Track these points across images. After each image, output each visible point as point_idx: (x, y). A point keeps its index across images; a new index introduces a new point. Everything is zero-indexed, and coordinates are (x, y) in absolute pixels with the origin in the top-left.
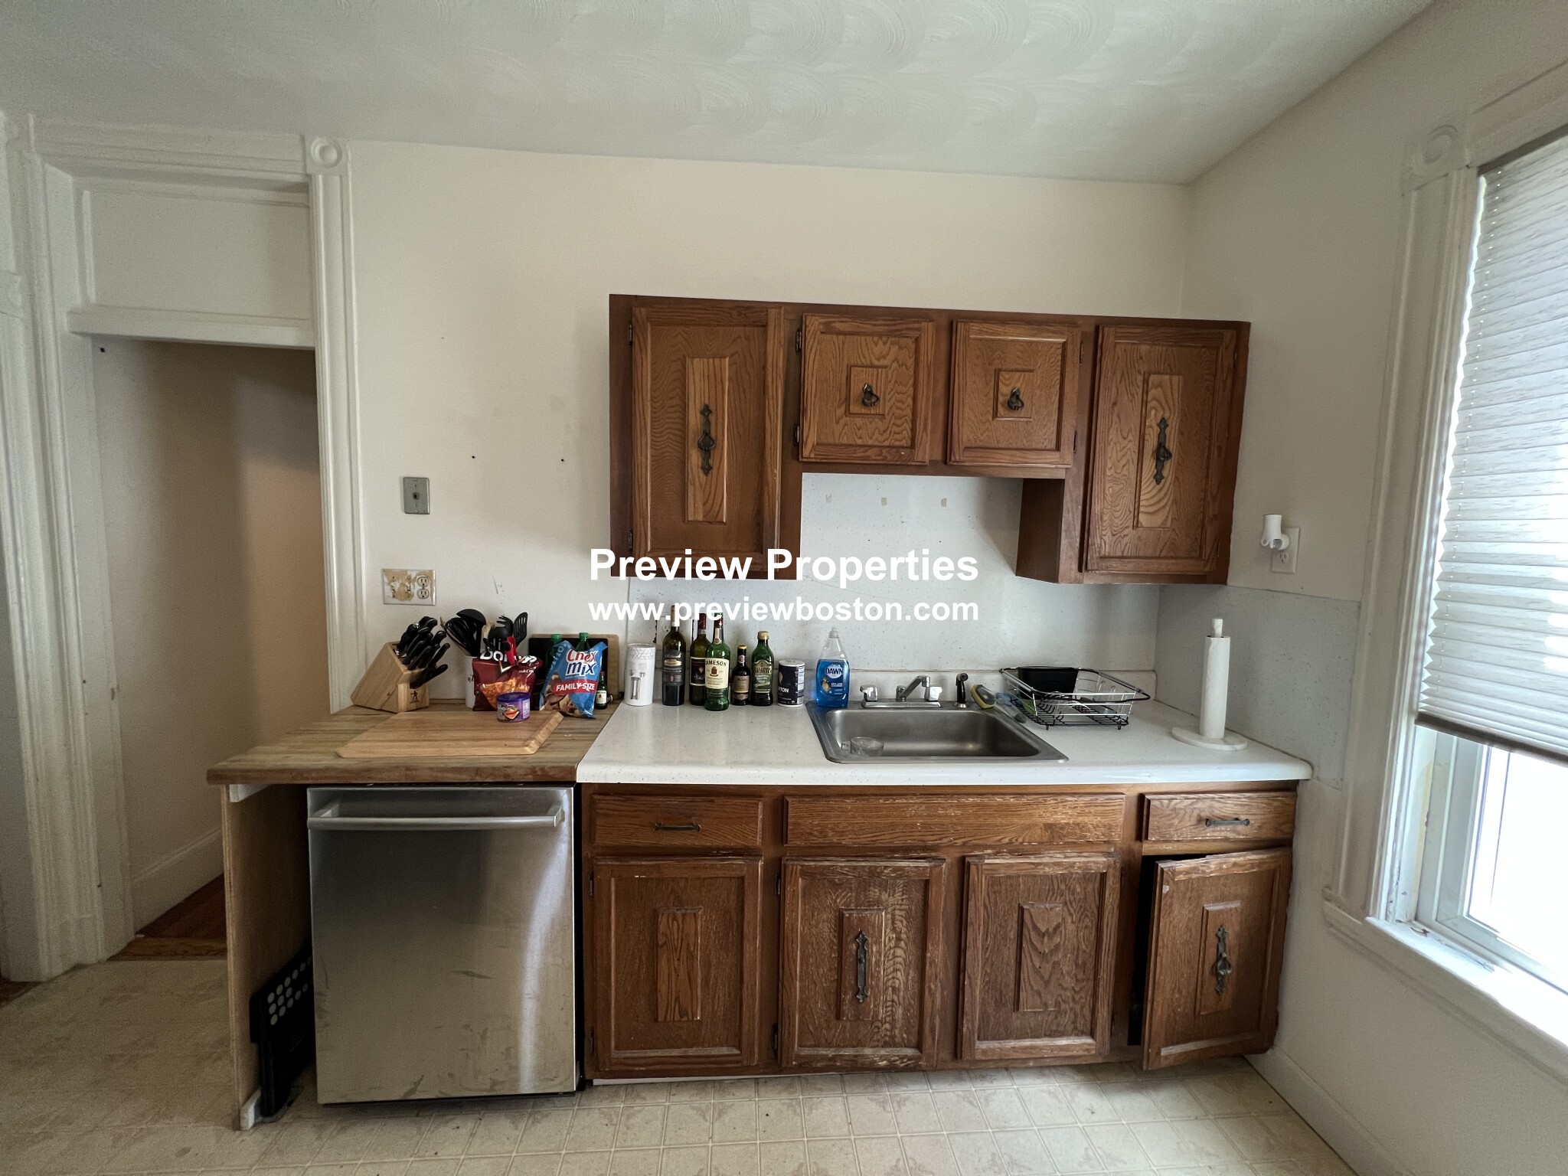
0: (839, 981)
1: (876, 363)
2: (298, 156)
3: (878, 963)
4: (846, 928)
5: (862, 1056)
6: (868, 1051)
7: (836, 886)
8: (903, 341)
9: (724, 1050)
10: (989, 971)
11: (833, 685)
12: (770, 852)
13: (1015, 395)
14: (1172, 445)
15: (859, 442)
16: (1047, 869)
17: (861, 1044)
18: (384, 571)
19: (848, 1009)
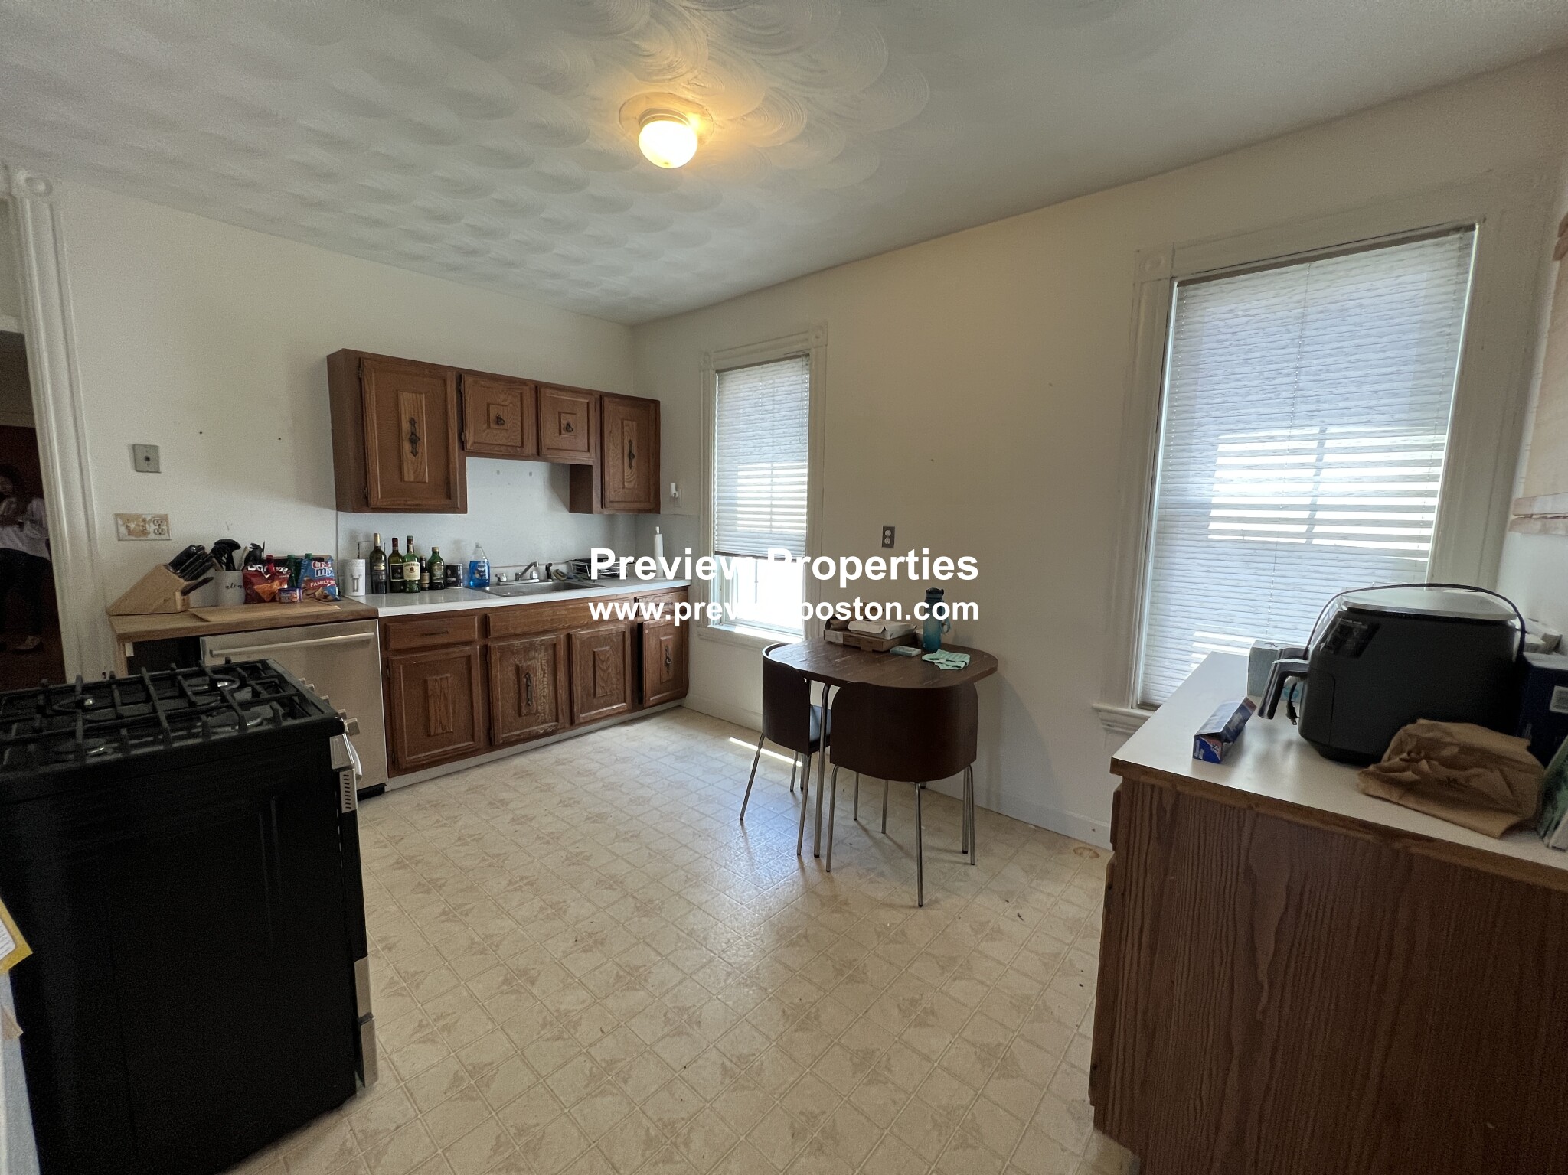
0: (519, 698)
1: (501, 403)
3: (536, 686)
4: (520, 672)
5: (533, 731)
6: (535, 727)
7: (513, 653)
8: (514, 393)
9: (466, 744)
10: (583, 684)
12: (482, 642)
13: (568, 425)
14: (635, 452)
15: (495, 443)
16: (603, 633)
17: (532, 726)
18: (117, 515)
19: (524, 710)
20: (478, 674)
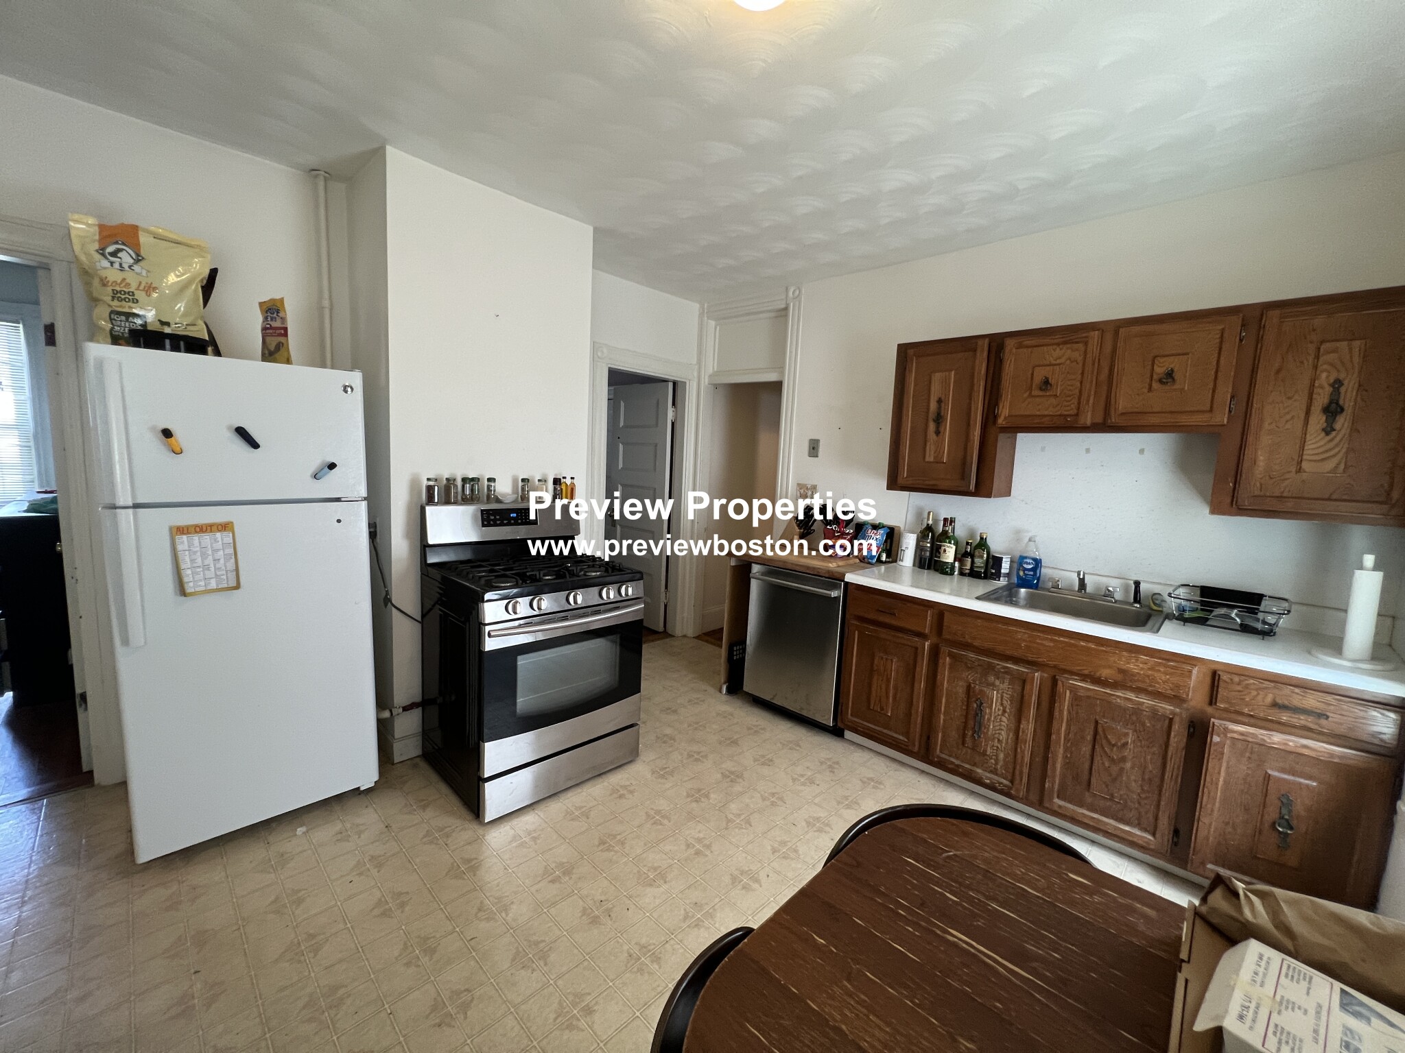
0: (966, 723)
1: (1055, 362)
2: (784, 297)
3: (989, 720)
4: (971, 694)
6: (979, 771)
7: (968, 668)
8: (1076, 346)
9: (901, 737)
10: (1069, 756)
11: (1026, 572)
12: (935, 639)
13: (1170, 375)
15: (1038, 413)
16: (1119, 700)
17: (975, 765)
18: (798, 484)
19: (968, 740)
20: (924, 671)
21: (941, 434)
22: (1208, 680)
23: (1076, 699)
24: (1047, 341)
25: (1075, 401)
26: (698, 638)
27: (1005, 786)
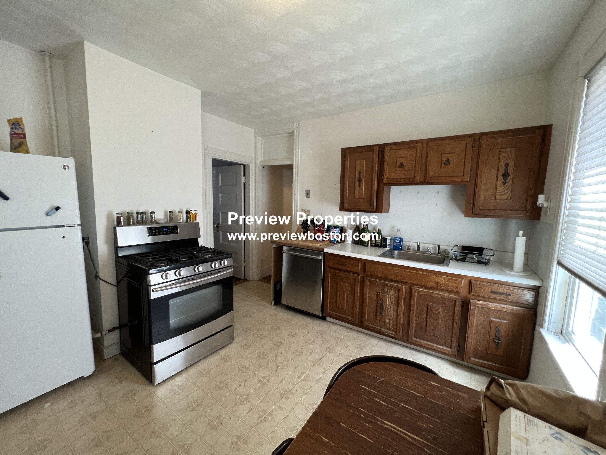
0: (377, 310)
1: (404, 156)
2: (292, 127)
3: (386, 307)
4: (378, 297)
5: (382, 330)
6: (383, 329)
7: (377, 286)
8: (412, 149)
9: (350, 318)
11: (397, 244)
13: (448, 161)
14: (511, 171)
15: (399, 177)
16: (436, 295)
17: (381, 327)
18: (302, 210)
19: (378, 318)
20: (359, 289)
21: (361, 187)
22: (468, 284)
23: (420, 296)
24: (402, 147)
25: (413, 172)
26: (260, 280)
27: (393, 335)
